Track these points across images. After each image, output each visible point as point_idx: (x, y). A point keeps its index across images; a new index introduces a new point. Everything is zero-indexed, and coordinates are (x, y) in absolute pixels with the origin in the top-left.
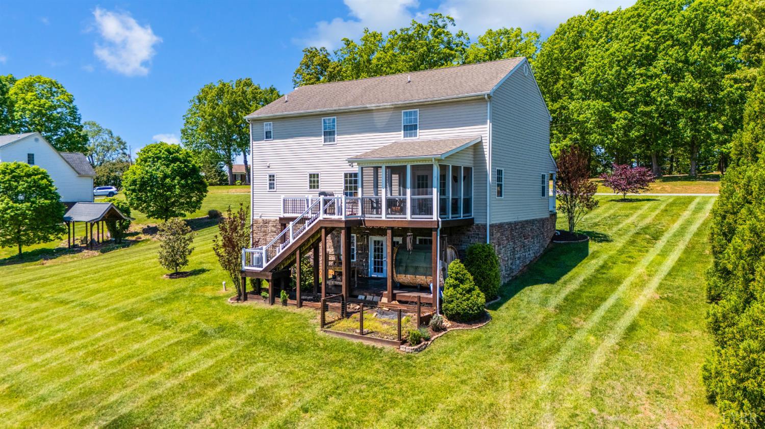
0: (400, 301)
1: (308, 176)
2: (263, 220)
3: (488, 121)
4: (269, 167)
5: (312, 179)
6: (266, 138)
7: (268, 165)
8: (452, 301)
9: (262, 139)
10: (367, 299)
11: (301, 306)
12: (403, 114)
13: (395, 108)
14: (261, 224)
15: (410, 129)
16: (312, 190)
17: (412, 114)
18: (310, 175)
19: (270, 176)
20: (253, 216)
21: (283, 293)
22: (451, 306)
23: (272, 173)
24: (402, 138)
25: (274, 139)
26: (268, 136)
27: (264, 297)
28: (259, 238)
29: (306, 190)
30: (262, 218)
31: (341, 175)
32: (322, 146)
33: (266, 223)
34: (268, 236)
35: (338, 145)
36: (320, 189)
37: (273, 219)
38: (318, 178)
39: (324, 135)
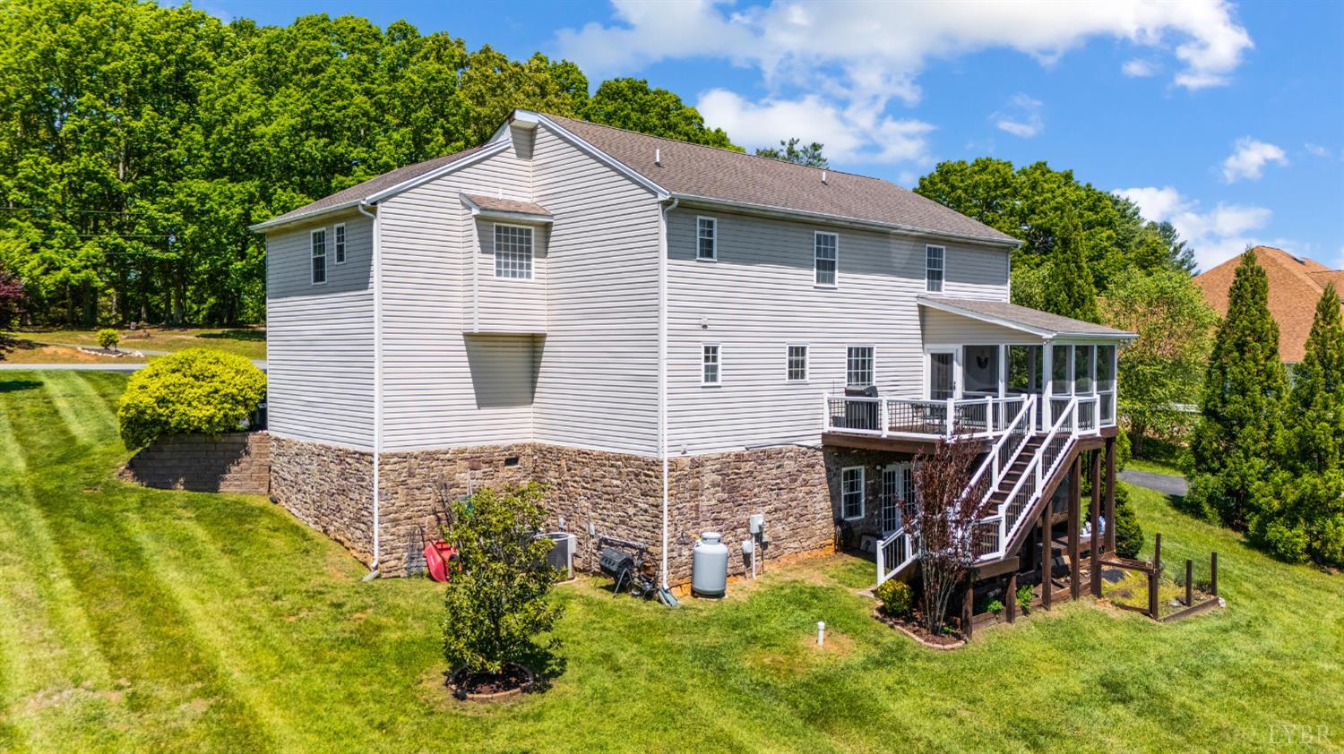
1: (788, 351)
2: (692, 460)
4: (705, 326)
5: (794, 358)
6: (701, 256)
7: (703, 322)
9: (693, 257)
12: (927, 251)
14: (687, 470)
15: (933, 276)
16: (794, 381)
17: (936, 252)
18: (791, 351)
19: (707, 350)
20: (667, 452)
23: (711, 341)
24: (926, 290)
25: (721, 259)
26: (705, 250)
28: (680, 506)
29: (782, 382)
30: (689, 453)
31: (843, 350)
32: (812, 288)
33: (697, 464)
34: (703, 497)
35: (839, 290)
36: (807, 379)
37: (715, 453)
38: (803, 354)
39: (818, 268)
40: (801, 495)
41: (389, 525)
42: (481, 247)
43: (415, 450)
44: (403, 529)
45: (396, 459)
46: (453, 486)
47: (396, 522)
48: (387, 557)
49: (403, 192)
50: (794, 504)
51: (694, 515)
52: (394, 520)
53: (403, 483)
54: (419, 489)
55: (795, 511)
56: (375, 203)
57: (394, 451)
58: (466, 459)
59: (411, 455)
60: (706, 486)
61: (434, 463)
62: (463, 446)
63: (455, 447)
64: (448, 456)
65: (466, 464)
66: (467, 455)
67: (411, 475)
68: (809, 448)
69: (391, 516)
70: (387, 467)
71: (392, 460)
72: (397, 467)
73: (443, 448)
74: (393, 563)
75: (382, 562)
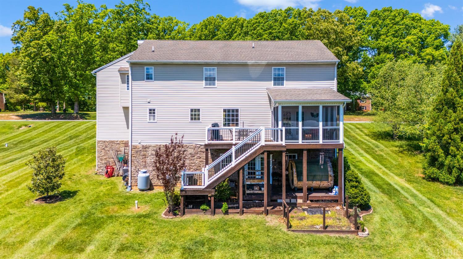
0: (312, 201)
1: (190, 110)
2: (143, 146)
3: (335, 78)
4: (149, 102)
5: (193, 113)
6: (147, 79)
7: (148, 101)
8: (357, 197)
9: (143, 80)
10: (292, 202)
11: (243, 213)
12: (273, 69)
13: (266, 65)
14: (141, 149)
15: (279, 80)
16: (194, 121)
17: (280, 70)
18: (192, 110)
19: (150, 110)
20: (132, 143)
21: (225, 205)
22: (357, 200)
23: (152, 107)
24: (272, 86)
25: (155, 80)
26: (149, 77)
27: (203, 210)
28: (138, 160)
29: (188, 121)
30: (142, 144)
31: (221, 110)
32: (203, 88)
33: (145, 148)
34: (148, 159)
35: (218, 88)
36: (201, 121)
37: (153, 144)
38: (199, 112)
39: (205, 80)
40: (197, 162)
41: (100, 160)
42: (122, 82)
43: (107, 140)
44: (103, 162)
45: (101, 142)
46: (119, 151)
47: (102, 160)
48: (99, 169)
49: (105, 68)
50: (193, 165)
51: (144, 164)
52: (101, 159)
53: (104, 149)
54: (109, 151)
55: (194, 167)
56: (96, 72)
57: (101, 140)
58: (124, 144)
59: (106, 142)
60: (149, 155)
61: (113, 144)
62: (122, 140)
63: (120, 140)
64: (118, 142)
65: (123, 145)
66: (124, 142)
67: (106, 147)
68: (201, 145)
69: (100, 158)
70: (99, 144)
71: (100, 142)
72: (102, 144)
73: (117, 140)
74: (101, 171)
75: (98, 170)
